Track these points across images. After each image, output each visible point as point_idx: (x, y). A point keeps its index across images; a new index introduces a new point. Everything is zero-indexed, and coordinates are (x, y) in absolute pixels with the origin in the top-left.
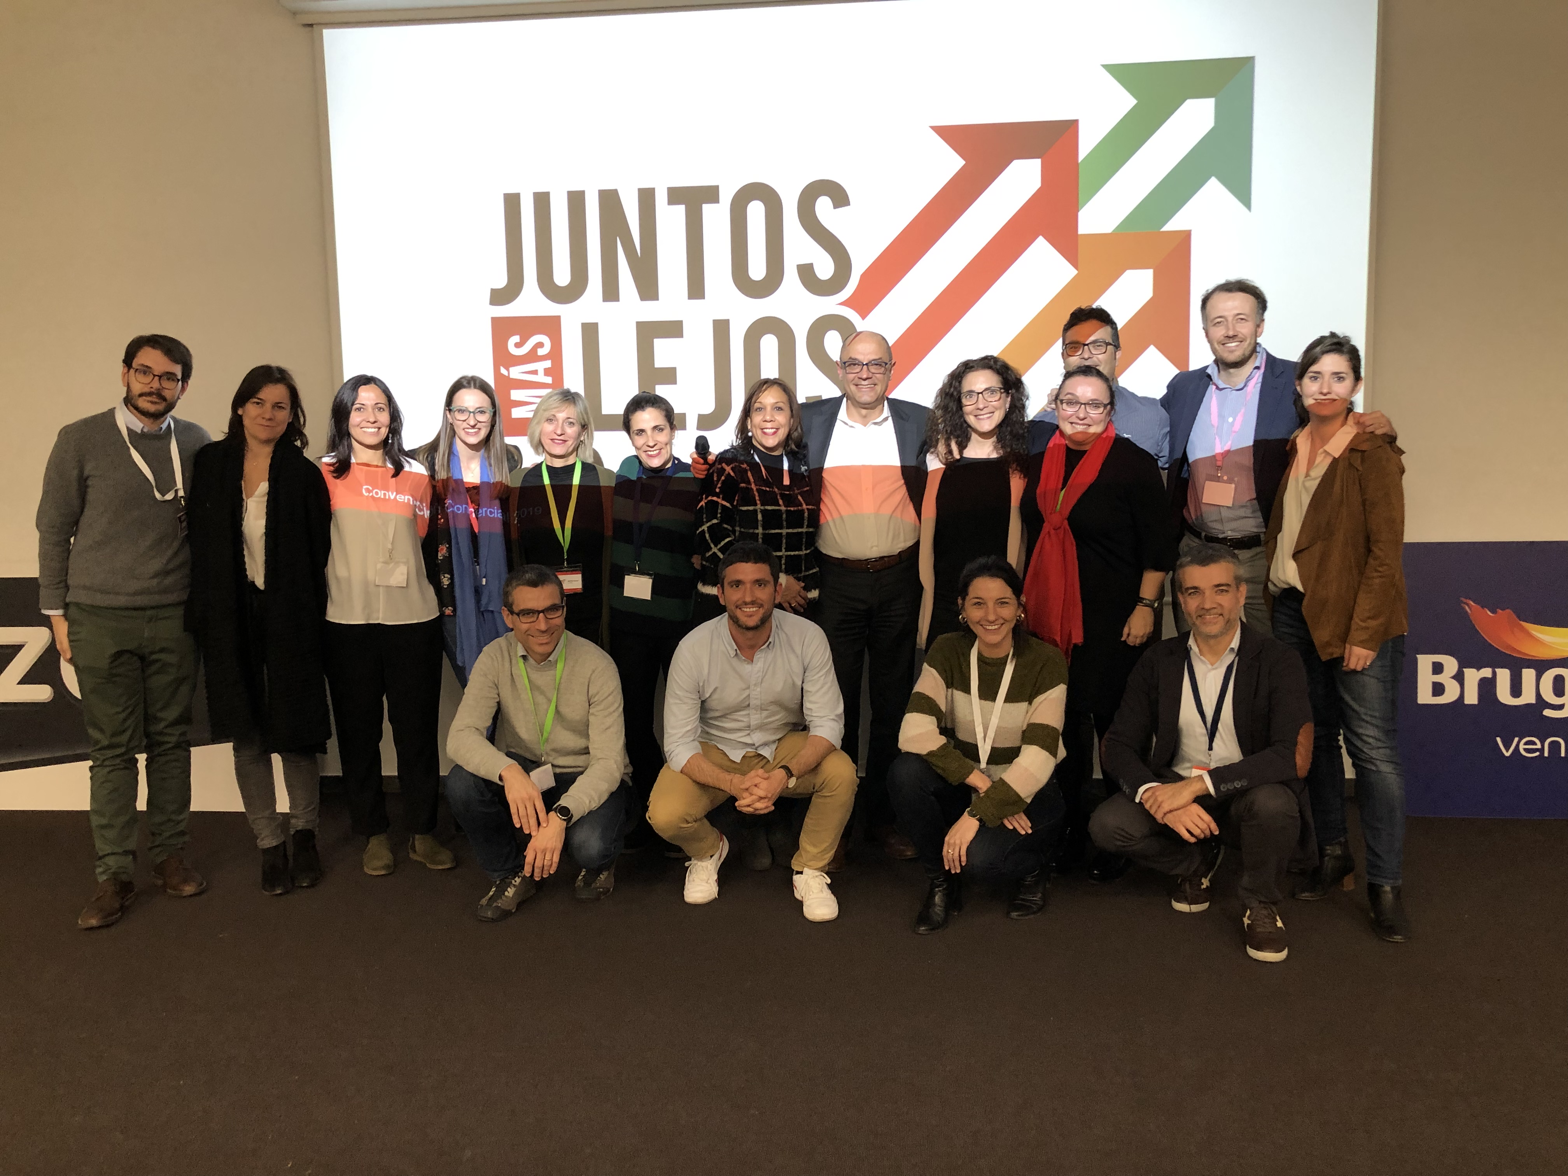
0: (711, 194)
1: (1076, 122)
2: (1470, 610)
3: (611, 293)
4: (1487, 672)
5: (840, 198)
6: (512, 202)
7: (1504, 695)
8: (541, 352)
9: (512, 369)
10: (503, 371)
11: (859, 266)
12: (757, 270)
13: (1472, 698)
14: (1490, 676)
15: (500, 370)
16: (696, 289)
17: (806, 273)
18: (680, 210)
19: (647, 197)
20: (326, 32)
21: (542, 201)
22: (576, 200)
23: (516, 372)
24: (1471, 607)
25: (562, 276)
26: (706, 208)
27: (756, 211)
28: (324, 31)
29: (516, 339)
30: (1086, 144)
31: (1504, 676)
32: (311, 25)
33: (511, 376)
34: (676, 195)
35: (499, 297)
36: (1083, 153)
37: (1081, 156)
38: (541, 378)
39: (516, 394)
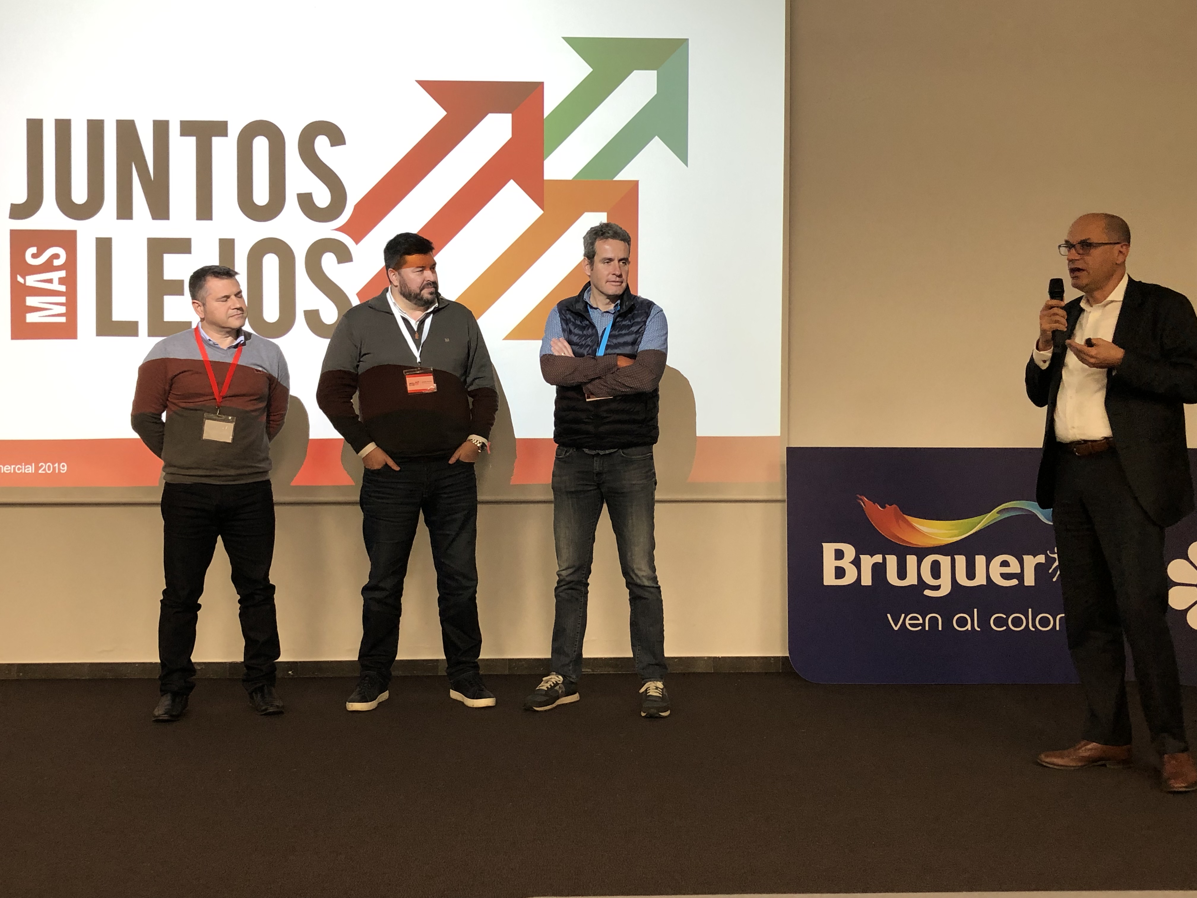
0: (221, 128)
1: (541, 84)
2: (865, 505)
3: (125, 211)
4: (878, 558)
5: (337, 138)
6: (34, 127)
7: (892, 578)
8: (57, 263)
9: (28, 278)
10: (20, 279)
11: (354, 197)
12: (261, 196)
13: (867, 580)
14: (881, 561)
15: (16, 278)
16: (204, 211)
17: (306, 201)
18: (191, 141)
19: (161, 129)
21: (63, 127)
22: (95, 128)
23: (31, 281)
24: (866, 503)
25: (80, 194)
26: (216, 140)
27: (261, 146)
29: (33, 250)
30: (550, 103)
31: (892, 561)
33: (27, 284)
34: (188, 128)
35: (19, 211)
36: (547, 112)
37: (546, 115)
38: (56, 286)
39: (31, 301)
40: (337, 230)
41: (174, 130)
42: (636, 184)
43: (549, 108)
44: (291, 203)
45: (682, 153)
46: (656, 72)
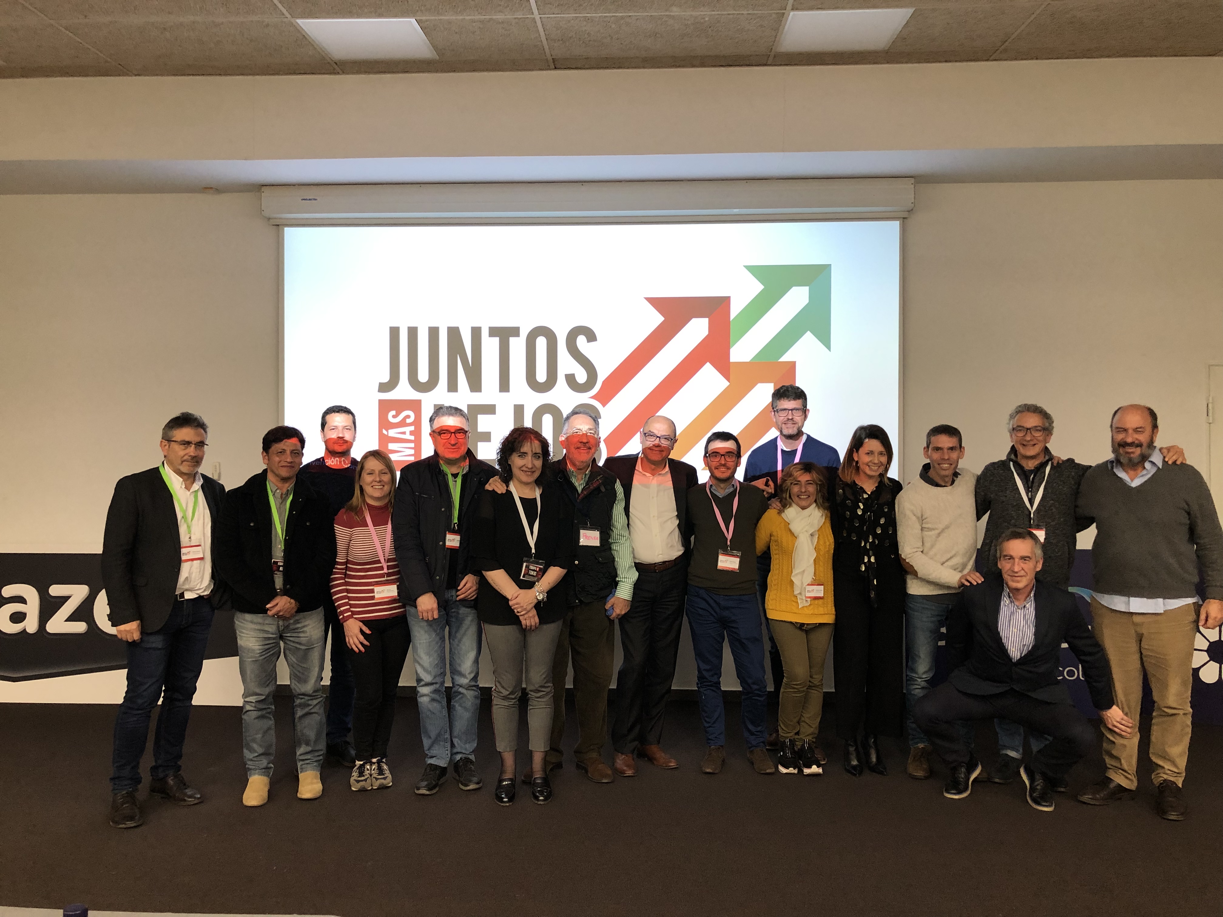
0: (515, 332)
1: (729, 298)
3: (453, 387)
5: (591, 336)
6: (394, 332)
8: (408, 421)
9: (389, 431)
10: (385, 432)
11: (603, 375)
12: (541, 376)
15: (382, 431)
16: (504, 386)
17: (571, 379)
18: (496, 340)
19: (476, 332)
20: (286, 229)
21: (413, 332)
22: (434, 332)
23: (392, 433)
25: (423, 376)
26: (512, 340)
27: (541, 343)
28: (285, 228)
29: (393, 413)
30: (735, 311)
32: (278, 225)
33: (389, 435)
34: (494, 332)
35: (384, 388)
36: (733, 315)
37: (732, 317)
38: (408, 436)
39: (392, 446)
40: (590, 398)
41: (485, 333)
42: (795, 363)
43: (734, 313)
44: (561, 380)
45: (827, 343)
46: (807, 288)
